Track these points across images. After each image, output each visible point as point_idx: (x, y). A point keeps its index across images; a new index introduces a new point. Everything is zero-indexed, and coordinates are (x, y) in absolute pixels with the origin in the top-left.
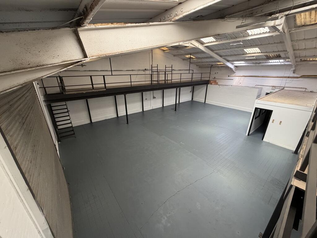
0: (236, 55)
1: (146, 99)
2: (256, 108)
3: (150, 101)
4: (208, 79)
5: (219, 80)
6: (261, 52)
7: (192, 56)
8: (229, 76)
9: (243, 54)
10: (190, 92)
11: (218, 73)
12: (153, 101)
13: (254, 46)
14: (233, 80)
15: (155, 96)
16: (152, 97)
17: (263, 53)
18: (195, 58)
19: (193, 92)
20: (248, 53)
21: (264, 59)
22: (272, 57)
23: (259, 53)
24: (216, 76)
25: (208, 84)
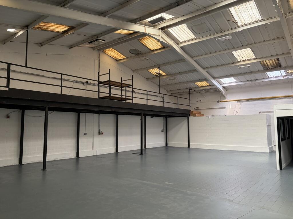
0: (224, 65)
1: (85, 134)
2: (277, 117)
3: (91, 139)
4: (187, 108)
5: (206, 110)
6: (256, 58)
7: (161, 72)
8: (218, 102)
9: (233, 63)
10: (162, 131)
11: (201, 101)
12: (97, 140)
13: (245, 46)
14: (225, 108)
15: (102, 130)
16: (96, 131)
17: (259, 58)
18: (165, 75)
19: (166, 131)
20: (239, 60)
21: (261, 71)
22: (270, 66)
23: (254, 59)
24: (200, 105)
25: (190, 116)
